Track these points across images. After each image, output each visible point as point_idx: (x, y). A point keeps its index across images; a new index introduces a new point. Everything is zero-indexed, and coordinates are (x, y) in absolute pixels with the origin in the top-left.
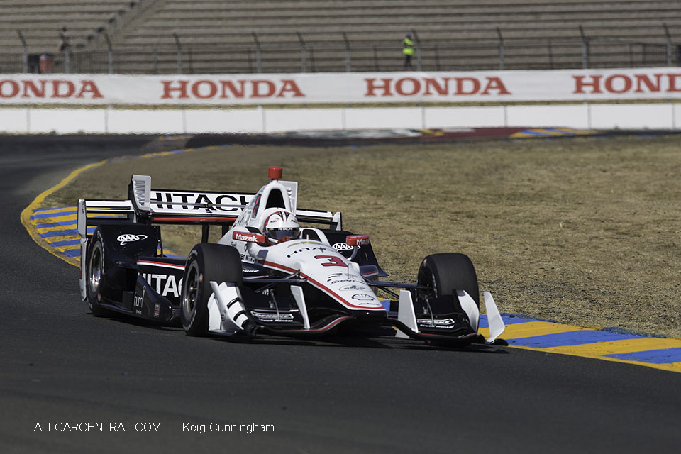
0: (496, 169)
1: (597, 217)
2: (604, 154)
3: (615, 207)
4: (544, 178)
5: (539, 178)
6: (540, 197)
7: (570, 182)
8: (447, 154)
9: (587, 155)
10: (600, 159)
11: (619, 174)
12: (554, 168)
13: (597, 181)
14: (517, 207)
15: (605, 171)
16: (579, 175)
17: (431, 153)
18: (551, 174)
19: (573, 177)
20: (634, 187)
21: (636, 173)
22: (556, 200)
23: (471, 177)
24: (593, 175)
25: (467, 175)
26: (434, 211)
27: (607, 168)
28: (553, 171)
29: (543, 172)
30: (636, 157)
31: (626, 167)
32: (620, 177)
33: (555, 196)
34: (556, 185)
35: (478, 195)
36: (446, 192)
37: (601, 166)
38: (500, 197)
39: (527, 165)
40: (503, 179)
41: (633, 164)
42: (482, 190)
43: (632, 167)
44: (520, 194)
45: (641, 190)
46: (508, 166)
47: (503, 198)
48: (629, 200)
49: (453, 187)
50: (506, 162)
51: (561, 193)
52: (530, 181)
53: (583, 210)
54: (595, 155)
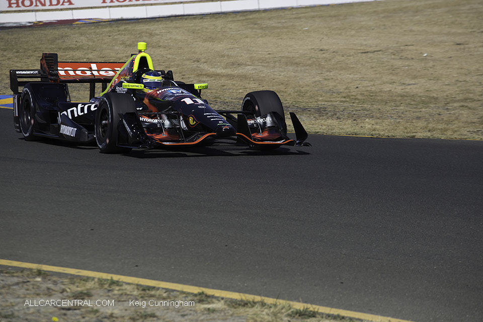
0: (62, 37)
1: (101, 56)
2: (111, 29)
3: (109, 51)
4: (83, 40)
5: (80, 41)
6: (78, 49)
7: (94, 42)
8: (42, 32)
9: (104, 30)
10: (110, 31)
11: (116, 37)
12: (88, 36)
13: (106, 41)
14: (66, 53)
15: (110, 36)
16: (98, 38)
17: (34, 32)
18: (86, 39)
19: (95, 40)
20: (121, 42)
21: (123, 36)
22: (85, 49)
23: (50, 42)
24: (104, 38)
25: (48, 40)
26: (29, 56)
27: (111, 35)
28: (87, 37)
29: (83, 38)
30: (125, 30)
31: (119, 34)
32: (116, 39)
33: (84, 48)
34: (87, 43)
35: (50, 49)
36: (36, 48)
37: (109, 34)
38: (60, 49)
39: (76, 35)
40: (64, 42)
41: (123, 32)
42: (53, 46)
43: (122, 34)
44: (70, 48)
45: (123, 43)
46: (68, 36)
47: (62, 50)
48: (116, 48)
49: (41, 46)
50: (68, 34)
51: (88, 46)
52: (76, 41)
53: (95, 53)
54: (107, 29)
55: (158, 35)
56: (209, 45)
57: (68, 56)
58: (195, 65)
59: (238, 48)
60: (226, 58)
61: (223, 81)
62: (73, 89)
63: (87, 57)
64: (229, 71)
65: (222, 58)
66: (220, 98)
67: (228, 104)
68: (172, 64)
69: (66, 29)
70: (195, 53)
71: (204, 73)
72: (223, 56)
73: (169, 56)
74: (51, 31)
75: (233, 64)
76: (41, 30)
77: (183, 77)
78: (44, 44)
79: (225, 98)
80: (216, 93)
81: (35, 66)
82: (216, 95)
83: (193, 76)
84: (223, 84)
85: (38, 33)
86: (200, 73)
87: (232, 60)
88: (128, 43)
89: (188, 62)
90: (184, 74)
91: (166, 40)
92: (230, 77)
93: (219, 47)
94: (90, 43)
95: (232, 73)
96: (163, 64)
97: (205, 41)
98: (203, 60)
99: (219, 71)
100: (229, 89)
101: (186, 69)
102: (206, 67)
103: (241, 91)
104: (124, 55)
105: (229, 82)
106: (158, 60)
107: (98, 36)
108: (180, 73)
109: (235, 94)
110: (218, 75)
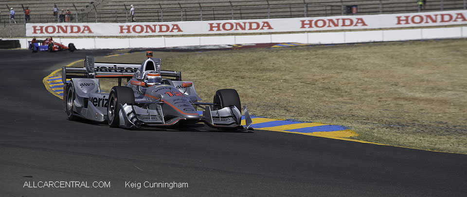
0: (260, 59)
1: (298, 77)
2: (309, 53)
3: (306, 73)
4: (280, 62)
5: (278, 63)
6: (275, 70)
7: (291, 64)
8: (241, 54)
9: (302, 53)
10: (307, 55)
11: (313, 60)
12: (285, 58)
13: (303, 63)
14: (264, 74)
15: (307, 59)
16: (295, 61)
17: (233, 54)
18: (283, 61)
19: (293, 62)
20: (318, 65)
21: (320, 60)
22: (282, 71)
23: (248, 63)
24: (302, 61)
25: (247, 62)
26: (227, 76)
27: (308, 58)
28: (284, 60)
29: (280, 60)
30: (323, 54)
31: (316, 58)
32: (313, 62)
33: (282, 69)
34: (284, 65)
35: (248, 69)
36: (234, 69)
37: (306, 57)
38: (258, 70)
39: (274, 58)
40: (262, 63)
41: (321, 56)
42: (251, 67)
43: (319, 57)
44: (267, 69)
45: (320, 66)
46: (265, 58)
47: (259, 70)
48: (314, 70)
49: (239, 67)
50: (265, 57)
51: (285, 68)
52: (273, 64)
53: (292, 74)
54: (305, 53)
55: (355, 59)
56: (408, 69)
57: (265, 77)
58: (393, 89)
59: (438, 73)
60: (425, 83)
61: (422, 105)
62: (269, 108)
63: (284, 78)
64: (428, 96)
65: (421, 83)
66: (418, 121)
67: (427, 127)
68: (369, 87)
69: (264, 52)
70: (393, 76)
71: (402, 96)
72: (423, 81)
73: (366, 79)
74: (250, 53)
75: (433, 89)
76: (240, 52)
77: (379, 100)
78: (242, 65)
79: (424, 121)
80: (413, 116)
81: (233, 85)
82: (414, 118)
83: (390, 99)
84: (422, 108)
85: (237, 55)
86: (398, 97)
87: (432, 85)
88: (325, 66)
89: (386, 86)
90: (381, 97)
91: (364, 64)
92: (429, 101)
93: (419, 72)
94: (287, 66)
95: (432, 97)
96: (360, 87)
97: (405, 65)
98: (401, 84)
99: (417, 95)
100: (428, 113)
101: (383, 93)
102: (404, 91)
103: (440, 115)
104: (321, 77)
105: (428, 106)
106: (355, 83)
107: (295, 58)
108: (377, 96)
109: (433, 118)
110: (416, 99)
